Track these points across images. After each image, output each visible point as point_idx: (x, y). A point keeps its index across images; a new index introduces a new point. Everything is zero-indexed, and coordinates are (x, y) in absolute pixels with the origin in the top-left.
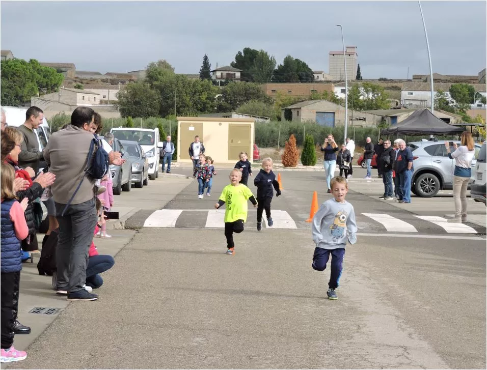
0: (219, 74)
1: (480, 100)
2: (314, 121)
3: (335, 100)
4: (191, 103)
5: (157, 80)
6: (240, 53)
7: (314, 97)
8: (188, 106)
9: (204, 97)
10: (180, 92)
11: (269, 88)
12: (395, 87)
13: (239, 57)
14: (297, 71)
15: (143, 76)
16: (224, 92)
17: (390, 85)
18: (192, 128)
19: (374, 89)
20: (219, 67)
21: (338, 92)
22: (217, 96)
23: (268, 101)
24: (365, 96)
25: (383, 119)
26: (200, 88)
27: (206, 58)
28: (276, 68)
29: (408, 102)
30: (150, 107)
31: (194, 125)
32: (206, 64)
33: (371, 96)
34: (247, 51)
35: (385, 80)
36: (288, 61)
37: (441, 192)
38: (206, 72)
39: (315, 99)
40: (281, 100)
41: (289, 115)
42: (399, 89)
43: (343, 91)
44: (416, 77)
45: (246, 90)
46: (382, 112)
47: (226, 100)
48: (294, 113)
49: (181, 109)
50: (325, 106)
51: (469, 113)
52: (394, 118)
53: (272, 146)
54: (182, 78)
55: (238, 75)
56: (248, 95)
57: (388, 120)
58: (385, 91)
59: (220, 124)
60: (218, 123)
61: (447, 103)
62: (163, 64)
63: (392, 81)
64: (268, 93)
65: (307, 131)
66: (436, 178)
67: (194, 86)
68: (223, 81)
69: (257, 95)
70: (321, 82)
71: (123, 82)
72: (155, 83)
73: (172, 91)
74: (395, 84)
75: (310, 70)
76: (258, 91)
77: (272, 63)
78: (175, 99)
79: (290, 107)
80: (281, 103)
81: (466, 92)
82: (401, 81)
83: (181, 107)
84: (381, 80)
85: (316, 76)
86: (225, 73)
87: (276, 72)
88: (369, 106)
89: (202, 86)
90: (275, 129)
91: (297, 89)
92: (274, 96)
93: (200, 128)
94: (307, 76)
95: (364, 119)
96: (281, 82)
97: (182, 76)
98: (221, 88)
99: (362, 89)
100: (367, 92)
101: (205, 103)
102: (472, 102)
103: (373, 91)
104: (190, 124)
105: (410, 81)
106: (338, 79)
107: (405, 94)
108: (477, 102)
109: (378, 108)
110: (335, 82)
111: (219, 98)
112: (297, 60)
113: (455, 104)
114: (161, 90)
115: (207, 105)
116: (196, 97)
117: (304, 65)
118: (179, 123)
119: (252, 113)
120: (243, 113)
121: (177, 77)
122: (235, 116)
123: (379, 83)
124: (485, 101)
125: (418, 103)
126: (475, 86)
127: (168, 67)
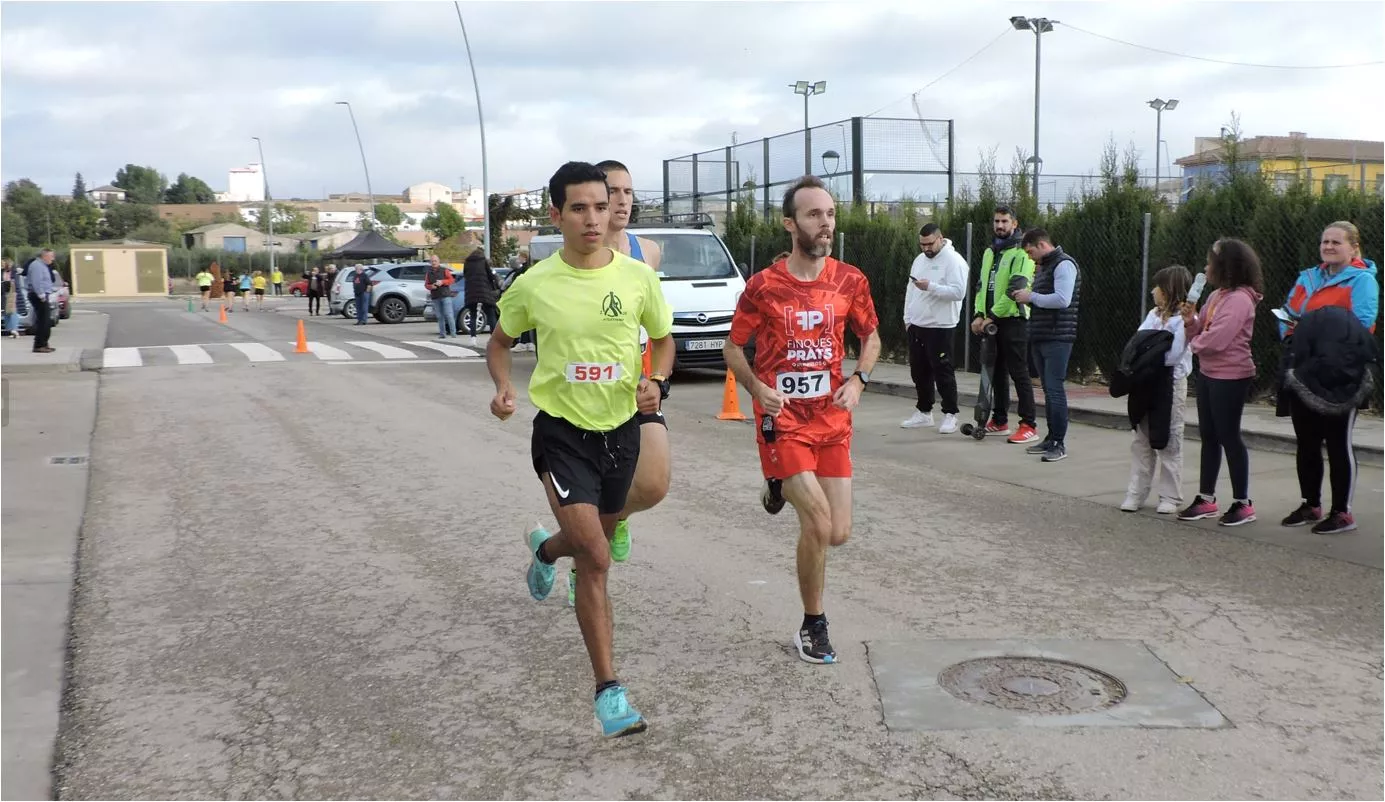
0: (96, 195)
1: (406, 220)
2: (222, 247)
3: (245, 224)
4: (67, 229)
5: (19, 202)
6: (121, 170)
7: (218, 220)
8: (64, 233)
9: (83, 221)
10: (52, 217)
11: (163, 210)
12: (311, 207)
13: (120, 175)
14: (195, 190)
16: (108, 216)
17: (306, 205)
18: (89, 258)
19: (288, 210)
20: (97, 187)
21: (245, 212)
22: (100, 219)
23: (163, 224)
24: (277, 218)
25: (301, 245)
26: (76, 211)
27: (79, 176)
28: (169, 187)
29: (327, 225)
30: (16, 234)
31: (92, 253)
32: (79, 186)
33: (284, 218)
34: (129, 168)
35: (298, 200)
36: (182, 179)
37: (406, 319)
38: (79, 192)
39: (220, 222)
40: (179, 224)
41: (190, 240)
42: (316, 210)
43: (251, 213)
44: (333, 197)
45: (135, 213)
46: (301, 236)
47: (111, 225)
48: (197, 239)
49: (55, 236)
50: (233, 230)
52: (314, 242)
53: (181, 276)
54: (54, 201)
55: (121, 195)
56: (139, 219)
57: (308, 245)
58: (302, 213)
59: (124, 252)
60: (122, 250)
61: (371, 225)
62: (26, 183)
63: (306, 201)
64: (162, 216)
65: (222, 258)
66: (402, 303)
67: (69, 209)
68: (104, 203)
69: (149, 218)
70: (223, 203)
72: (19, 206)
73: (41, 215)
74: (310, 205)
75: (209, 190)
76: (150, 214)
77: (163, 181)
78: (48, 224)
79: (191, 232)
80: (179, 227)
81: (390, 212)
82: (316, 201)
83: (55, 233)
84: (293, 200)
85: (217, 196)
86: (104, 193)
87: (169, 192)
88: (282, 229)
89: (80, 208)
90: (182, 256)
91: (196, 211)
92: (170, 220)
93: (98, 257)
94: (207, 196)
95: (280, 244)
96: (176, 203)
97: (53, 196)
98: (103, 211)
99: (273, 211)
100: (280, 214)
101: (85, 229)
102: (398, 223)
103: (288, 213)
104: (85, 253)
105: (326, 200)
106: (244, 200)
107: (322, 215)
108: (404, 223)
109: (294, 231)
110: (241, 203)
111: (102, 223)
112: (193, 178)
113: (380, 225)
114: (29, 215)
115: (88, 231)
116: (73, 222)
117: (202, 184)
118: (73, 251)
119: (150, 239)
120: (137, 238)
121: (47, 198)
122: (127, 242)
123: (292, 204)
124: (412, 222)
125: (338, 225)
126: (400, 206)
127: (33, 186)
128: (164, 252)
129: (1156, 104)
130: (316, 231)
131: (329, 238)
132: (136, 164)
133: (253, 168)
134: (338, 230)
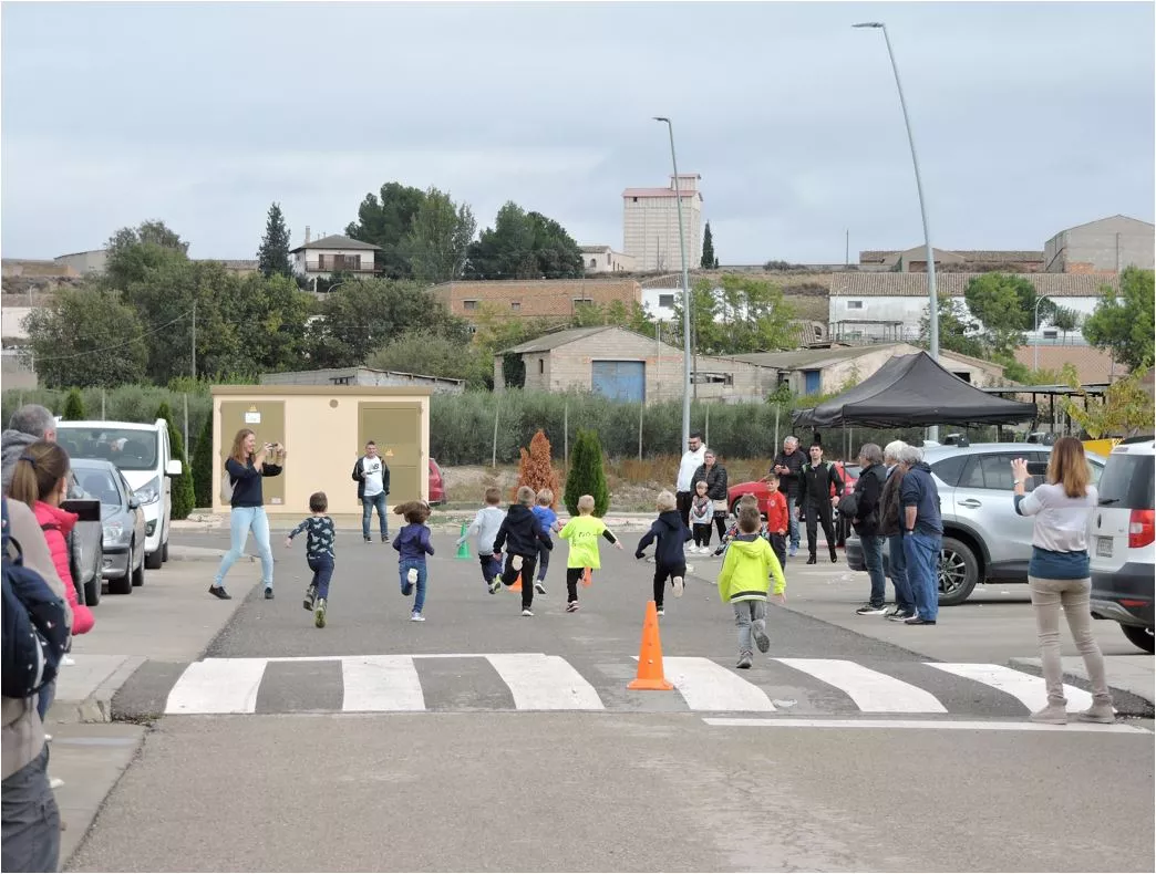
0: (312, 257)
1: (1050, 319)
2: (588, 386)
3: (645, 327)
4: (236, 343)
5: (140, 278)
6: (371, 197)
7: (584, 320)
8: (228, 351)
9: (273, 324)
10: (205, 314)
11: (456, 296)
12: (811, 285)
13: (368, 210)
14: (536, 246)
15: (99, 267)
16: (331, 311)
17: (798, 280)
18: (252, 417)
19: (753, 294)
20: (313, 239)
21: (650, 298)
22: (308, 323)
23: (456, 332)
24: (727, 314)
25: (781, 378)
26: (262, 299)
27: (276, 214)
28: (476, 238)
29: (848, 329)
30: (122, 354)
31: (260, 407)
32: (276, 231)
33: (744, 312)
34: (391, 192)
35: (782, 267)
36: (508, 217)
38: (275, 251)
39: (588, 324)
40: (494, 330)
41: (515, 371)
42: (825, 293)
43: (666, 301)
44: (870, 258)
45: (393, 303)
46: (778, 357)
47: (337, 333)
48: (531, 365)
49: (209, 359)
50: (617, 343)
51: (1021, 356)
52: (813, 375)
54: (213, 272)
55: (367, 259)
56: (400, 318)
57: (796, 382)
58: (785, 299)
59: (334, 404)
60: (329, 399)
61: (961, 329)
62: (156, 232)
63: (801, 269)
64: (455, 310)
65: (574, 417)
67: (245, 294)
68: (326, 277)
69: (424, 316)
70: (602, 275)
71: (40, 287)
72: (134, 286)
73: (182, 310)
74: (813, 279)
75: (570, 243)
76: (428, 304)
77: (465, 224)
78: (194, 332)
79: (517, 350)
80: (492, 337)
81: (1012, 296)
82: (826, 270)
83: (209, 352)
84: (769, 267)
85: (587, 258)
86: (330, 255)
87: (475, 251)
88: (739, 342)
89: (269, 293)
90: (484, 413)
91: (536, 297)
92: (472, 319)
93: (274, 416)
94: (562, 259)
95: (727, 380)
96: (488, 278)
97: (211, 264)
98: (321, 297)
99: (718, 294)
100: (734, 301)
101: (276, 343)
102: (1031, 325)
103: (751, 300)
104: (246, 407)
105: (853, 268)
106: (650, 266)
107: (839, 306)
108: (1044, 326)
109: (765, 346)
110: (643, 276)
111: (317, 327)
112: (533, 215)
113: (982, 330)
114: (153, 308)
115: (283, 347)
116: (252, 324)
117: (555, 229)
118: (218, 402)
119: (412, 368)
120: (390, 368)
121: (198, 267)
122: (365, 378)
123: (766, 277)
124: (1065, 322)
125: (877, 331)
126: (1038, 281)
127: (170, 240)
128: (425, 403)
130: (821, 345)
131: (846, 364)
132: (405, 184)
134: (877, 344)
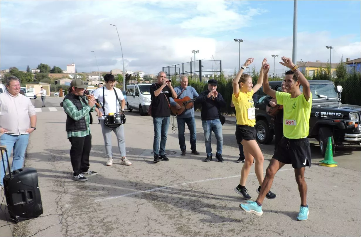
0: (33, 71)
2: (64, 84)
3: (70, 79)
4: (25, 79)
5: (13, 72)
7: (63, 77)
9: (29, 77)
10: (21, 76)
13: (39, 66)
14: (58, 70)
15: (9, 71)
19: (81, 75)
20: (33, 69)
21: (70, 76)
26: (27, 75)
27: (28, 66)
28: (51, 69)
29: (91, 79)
31: (31, 86)
34: (41, 64)
36: (54, 67)
38: (28, 70)
40: (54, 78)
41: (56, 83)
42: (88, 75)
43: (72, 76)
44: (93, 72)
45: (42, 75)
47: (36, 78)
50: (67, 80)
53: (53, 91)
54: (22, 72)
55: (39, 71)
56: (43, 77)
58: (84, 76)
60: (39, 85)
61: (102, 79)
62: (14, 68)
63: (86, 73)
64: (49, 76)
67: (25, 74)
68: (34, 73)
69: (46, 77)
70: (65, 73)
74: (87, 74)
75: (61, 70)
77: (50, 68)
82: (88, 73)
84: (83, 73)
85: (63, 71)
86: (35, 71)
87: (51, 70)
89: (28, 74)
91: (58, 75)
92: (51, 78)
93: (33, 87)
96: (53, 73)
98: (34, 75)
99: (77, 75)
100: (79, 76)
101: (29, 79)
104: (30, 86)
105: (91, 73)
107: (90, 77)
110: (69, 73)
111: (34, 78)
112: (57, 67)
116: (27, 77)
117: (59, 69)
118: (26, 85)
119: (46, 82)
120: (43, 82)
121: (20, 72)
122: (40, 83)
123: (82, 74)
125: (94, 79)
127: (16, 69)
128: (49, 86)
129: (273, 56)
130: (88, 80)
131: (91, 82)
132: (43, 63)
133: (73, 64)
134: (94, 80)
